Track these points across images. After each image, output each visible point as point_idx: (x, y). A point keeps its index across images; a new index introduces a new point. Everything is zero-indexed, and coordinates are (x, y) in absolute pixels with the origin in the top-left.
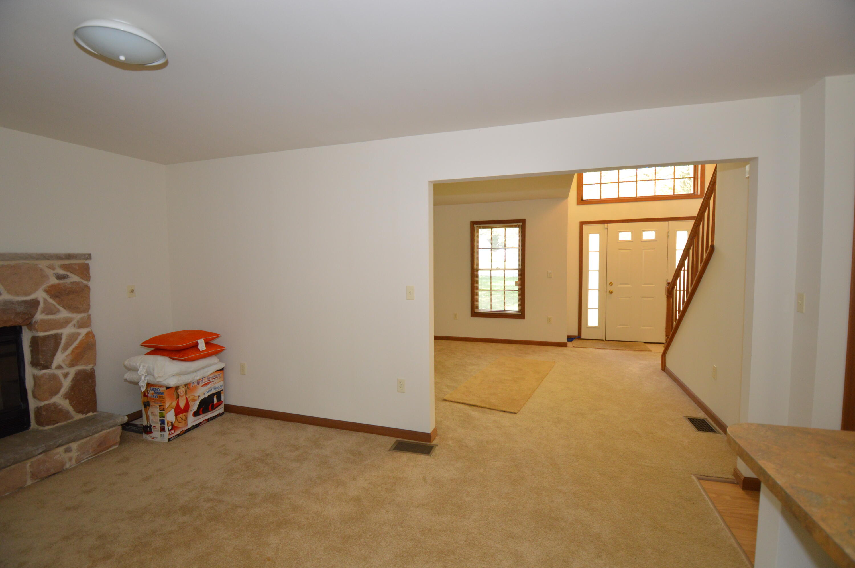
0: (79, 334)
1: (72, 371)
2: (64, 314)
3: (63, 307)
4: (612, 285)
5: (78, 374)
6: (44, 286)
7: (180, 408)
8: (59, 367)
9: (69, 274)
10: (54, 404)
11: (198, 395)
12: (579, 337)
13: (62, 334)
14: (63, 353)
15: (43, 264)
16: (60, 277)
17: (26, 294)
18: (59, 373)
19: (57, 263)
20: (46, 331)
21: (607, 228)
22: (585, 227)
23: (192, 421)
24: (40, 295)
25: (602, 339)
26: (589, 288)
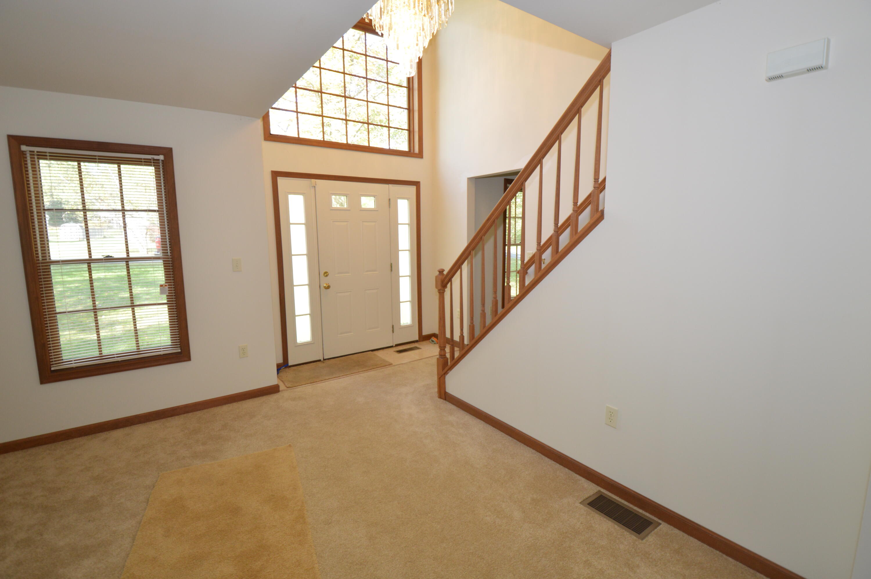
4: (327, 276)
12: (285, 364)
21: (315, 187)
22: (280, 181)
25: (318, 359)
26: (295, 284)
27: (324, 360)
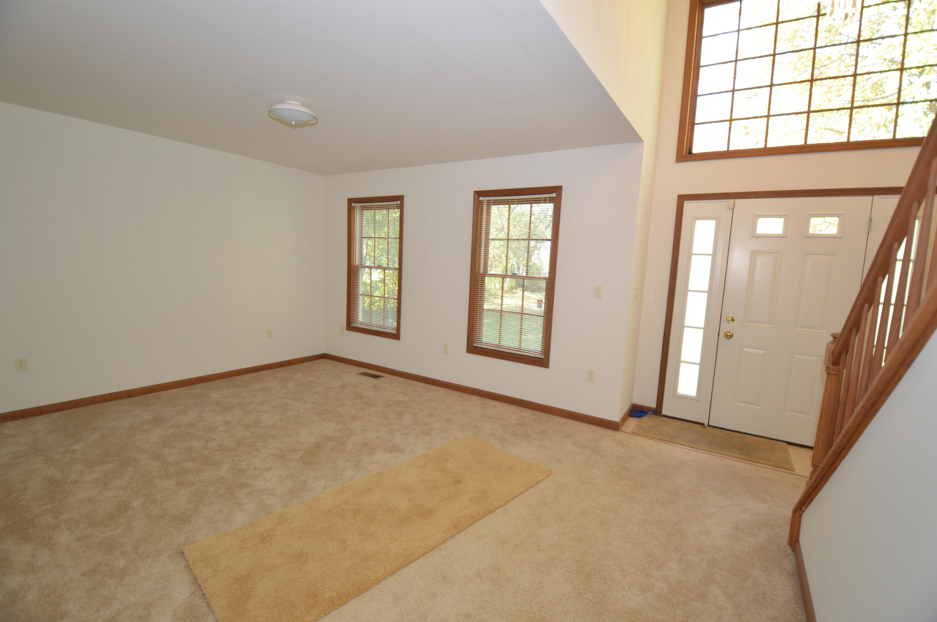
4: (732, 322)
12: (657, 411)
21: (733, 208)
22: (688, 205)
25: (701, 422)
26: (686, 324)
27: (709, 425)
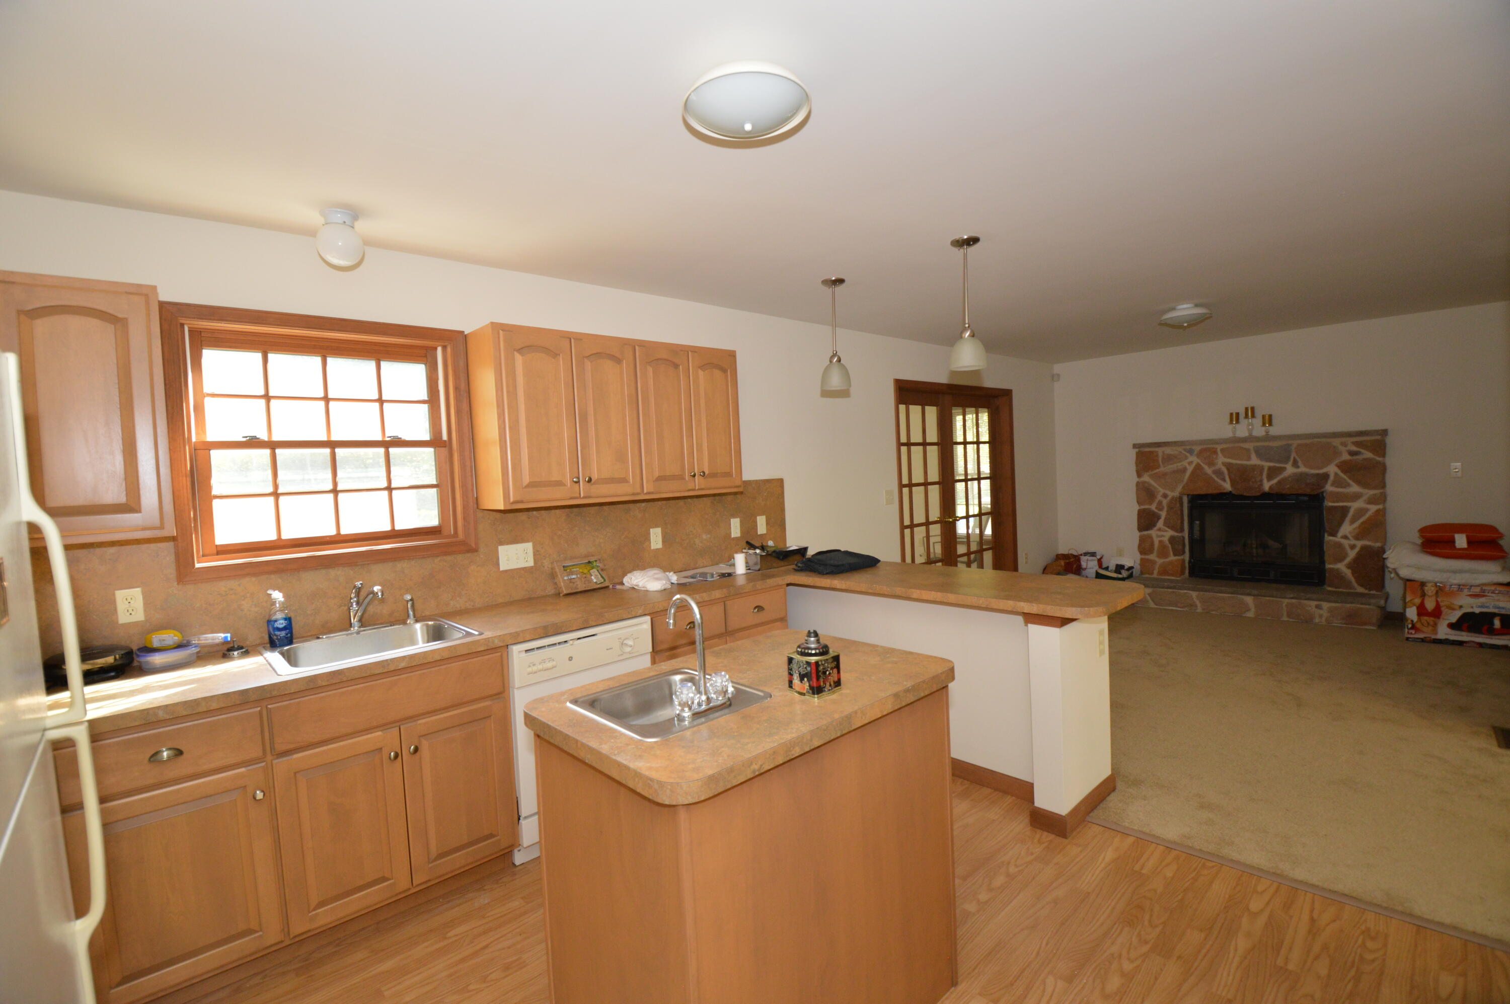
0: (1367, 510)
1: (1359, 544)
2: (1355, 488)
3: (1354, 481)
5: (1364, 548)
6: (1337, 461)
7: (1425, 609)
8: (1345, 537)
9: (1362, 451)
10: (1338, 570)
11: (1460, 604)
13: (1350, 507)
14: (1350, 525)
15: (1336, 442)
16: (1352, 453)
17: (1319, 468)
18: (1345, 542)
19: (1349, 440)
20: (1334, 502)
23: (1443, 632)
24: (1332, 469)
